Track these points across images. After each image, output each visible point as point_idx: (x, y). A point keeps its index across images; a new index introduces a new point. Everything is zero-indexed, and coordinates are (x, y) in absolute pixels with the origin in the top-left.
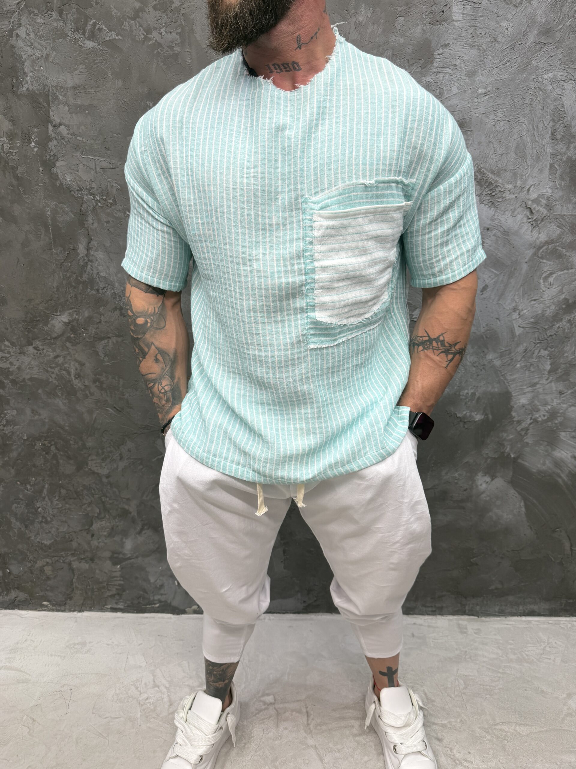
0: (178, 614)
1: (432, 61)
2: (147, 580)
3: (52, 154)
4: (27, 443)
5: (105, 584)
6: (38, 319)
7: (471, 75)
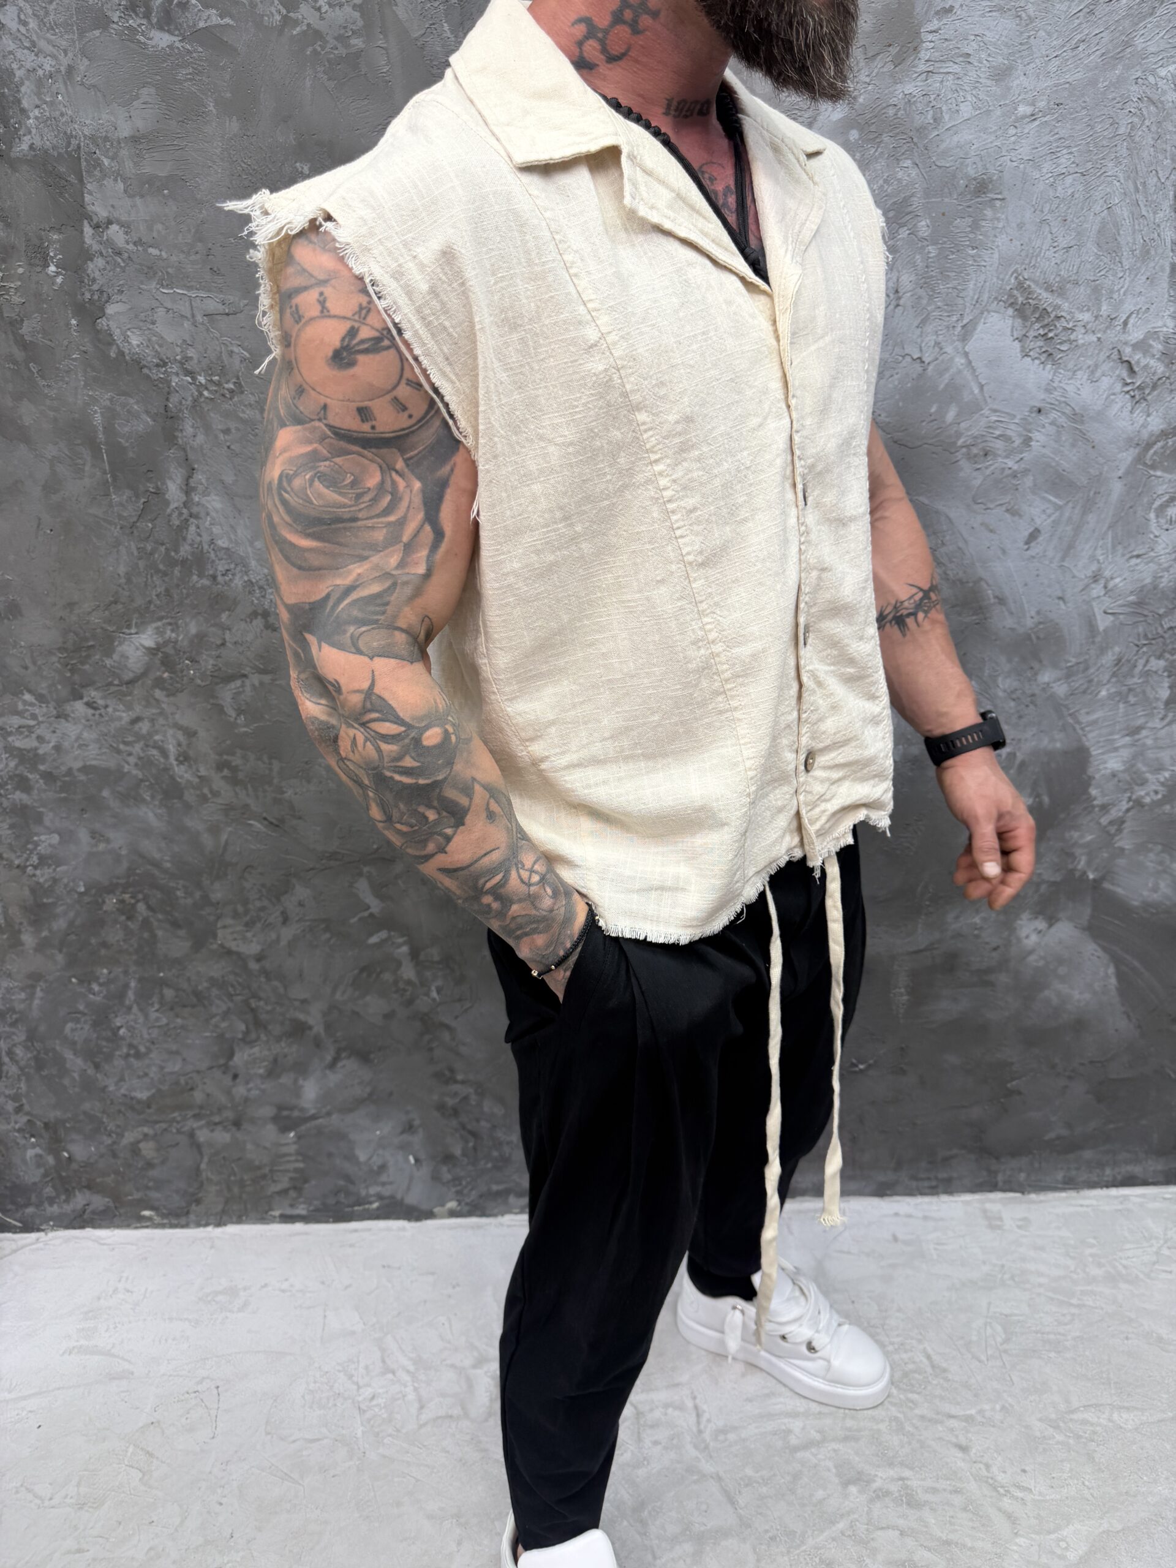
0: (418, 1219)
1: (915, 49)
2: (351, 1158)
3: (95, 287)
4: (87, 899)
5: (266, 1170)
6: (91, 643)
7: (1001, 74)
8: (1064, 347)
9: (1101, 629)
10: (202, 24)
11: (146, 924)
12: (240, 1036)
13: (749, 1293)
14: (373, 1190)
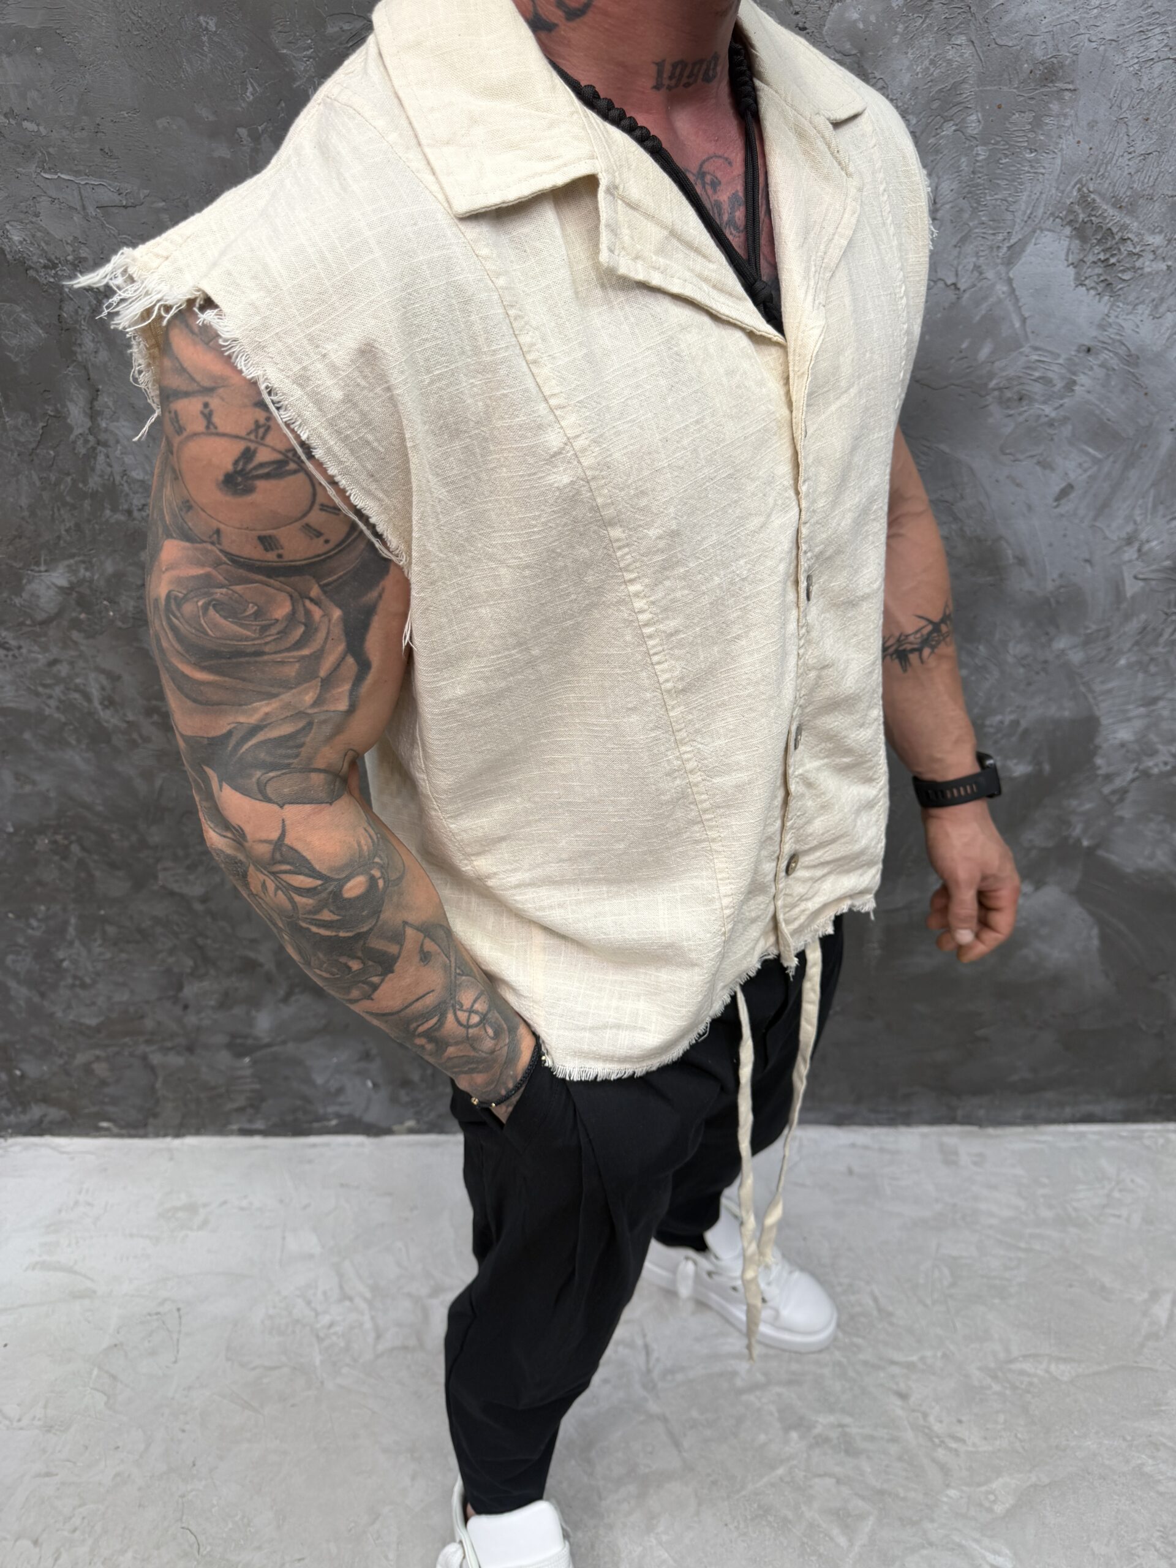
0: (377, 1135)
2: (308, 1081)
4: (16, 839)
5: (223, 1090)
8: (1126, 277)
9: (1129, 594)
11: (81, 864)
12: (188, 970)
13: (701, 1247)
14: (331, 1109)
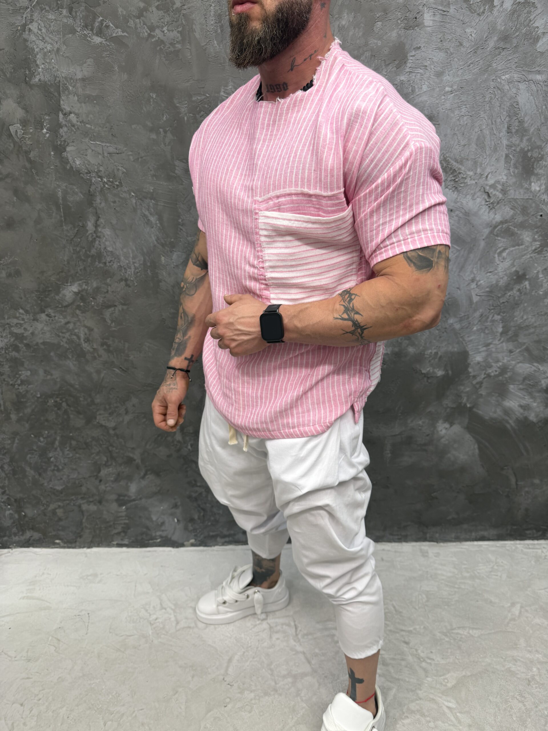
0: (178, 547)
1: (405, 62)
2: (150, 519)
3: (63, 139)
4: (40, 400)
5: (112, 523)
6: (50, 289)
7: (439, 74)
8: (462, 185)
9: (475, 301)
10: (114, 35)
11: (66, 412)
12: (104, 463)
14: (158, 533)
